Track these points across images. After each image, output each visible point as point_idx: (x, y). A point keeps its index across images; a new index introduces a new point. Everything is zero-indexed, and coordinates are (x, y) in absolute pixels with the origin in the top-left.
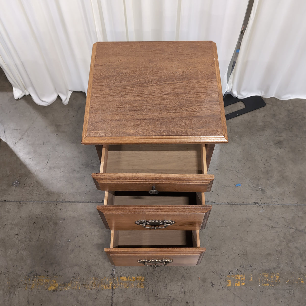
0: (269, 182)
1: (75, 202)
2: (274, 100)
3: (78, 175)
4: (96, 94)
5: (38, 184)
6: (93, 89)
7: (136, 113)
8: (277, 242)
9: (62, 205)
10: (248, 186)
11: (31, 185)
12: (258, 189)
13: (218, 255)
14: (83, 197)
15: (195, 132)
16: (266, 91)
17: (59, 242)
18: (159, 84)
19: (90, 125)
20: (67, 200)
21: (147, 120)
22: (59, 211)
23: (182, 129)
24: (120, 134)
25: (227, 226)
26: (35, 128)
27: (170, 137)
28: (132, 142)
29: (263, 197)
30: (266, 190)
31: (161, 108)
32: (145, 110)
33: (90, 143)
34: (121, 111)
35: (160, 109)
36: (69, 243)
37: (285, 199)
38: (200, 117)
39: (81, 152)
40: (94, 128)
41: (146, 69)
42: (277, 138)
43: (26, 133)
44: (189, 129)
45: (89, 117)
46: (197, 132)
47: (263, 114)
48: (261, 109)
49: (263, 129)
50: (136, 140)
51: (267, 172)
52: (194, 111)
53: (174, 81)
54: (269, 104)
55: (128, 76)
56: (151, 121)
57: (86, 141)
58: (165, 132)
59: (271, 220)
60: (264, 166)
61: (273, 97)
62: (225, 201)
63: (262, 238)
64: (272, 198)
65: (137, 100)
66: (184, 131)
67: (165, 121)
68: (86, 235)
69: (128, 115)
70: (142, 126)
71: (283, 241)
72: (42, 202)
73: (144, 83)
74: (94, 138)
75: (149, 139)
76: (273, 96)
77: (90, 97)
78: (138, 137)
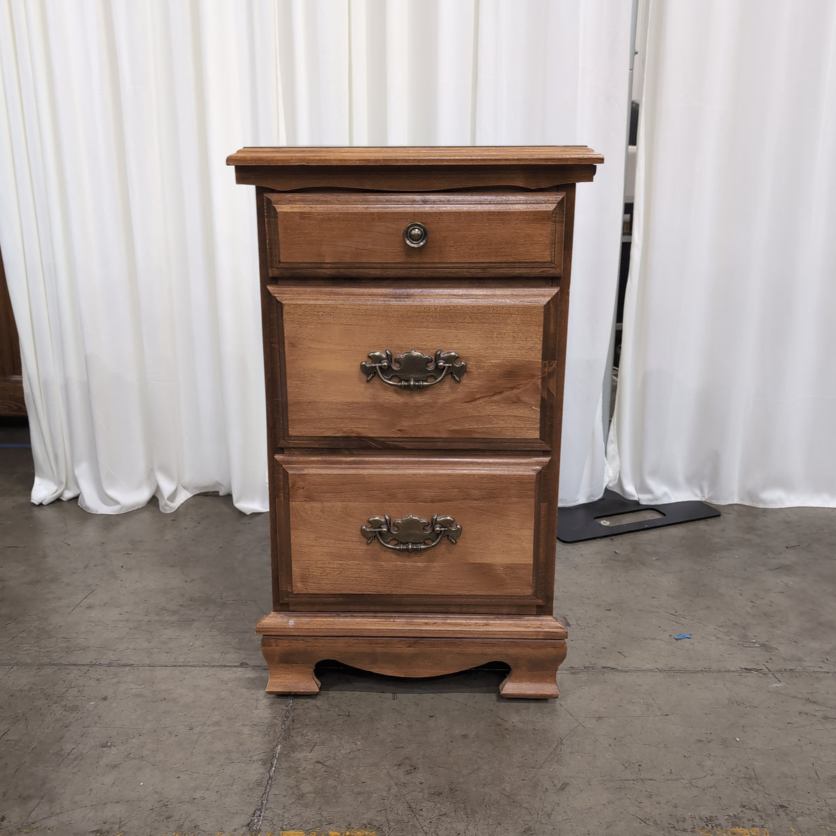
0: (778, 631)
3: (172, 618)
10: (713, 638)
11: (20, 635)
12: (749, 645)
13: (652, 780)
14: (180, 657)
17: (69, 747)
20: (124, 662)
22: (92, 683)
25: (666, 715)
26: (69, 545)
29: (771, 659)
30: (774, 646)
39: (193, 580)
42: (774, 562)
47: (717, 528)
48: (711, 521)
49: (727, 548)
51: (767, 615)
54: (728, 514)
59: (814, 702)
61: (737, 504)
62: (649, 666)
63: (800, 740)
64: (799, 660)
68: (170, 733)
72: (41, 666)
76: (735, 501)
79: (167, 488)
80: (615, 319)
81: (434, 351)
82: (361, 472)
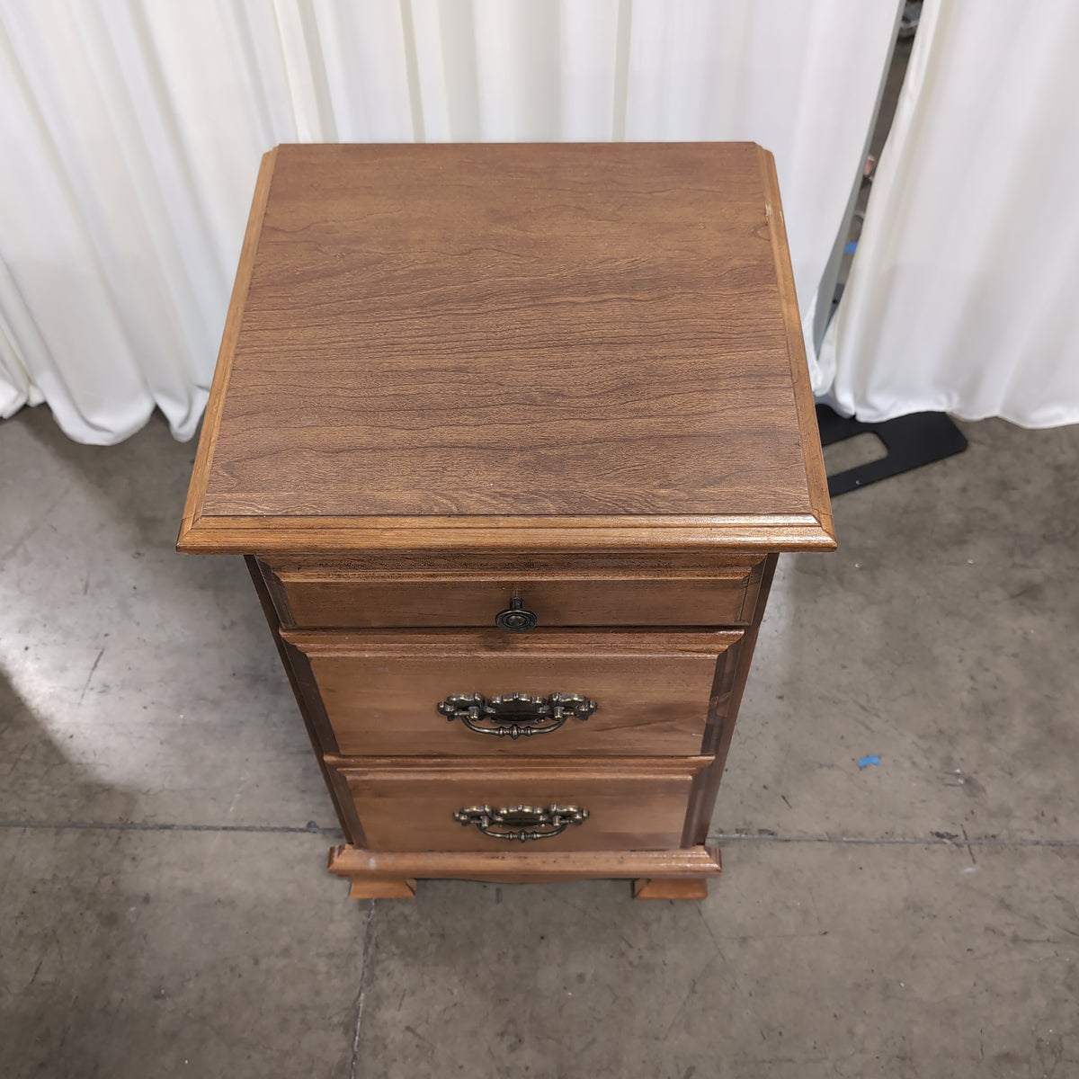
0: (993, 750)
1: (196, 828)
2: (1000, 429)
3: (213, 717)
4: (258, 343)
5: (50, 752)
6: (248, 321)
7: (428, 422)
8: (1039, 1002)
9: (141, 839)
10: (907, 764)
11: (22, 757)
12: (951, 779)
13: (790, 1060)
14: (231, 809)
15: (687, 500)
16: (969, 394)
17: (117, 996)
18: (530, 303)
19: (223, 467)
20: (161, 820)
21: (473, 448)
22: (127, 865)
23: (629, 486)
24: (352, 509)
25: (825, 933)
26: (55, 529)
27: (576, 520)
28: (405, 542)
29: (972, 813)
30: (982, 783)
31: (539, 398)
32: (466, 407)
33: (217, 545)
34: (361, 411)
35: (533, 402)
36: (159, 1002)
37: (1062, 819)
38: (708, 436)
39: (233, 624)
40: (234, 482)
41: (480, 246)
42: (1020, 575)
43: (21, 551)
44: (661, 486)
45: (221, 436)
46: (696, 498)
47: (958, 482)
48: (952, 462)
49: (960, 538)
50: (423, 532)
51: (986, 710)
52: (683, 413)
53: (595, 292)
54: (979, 442)
55: (401, 273)
56: (492, 452)
57: (201, 540)
58: (553, 501)
59: (1008, 907)
60: (970, 683)
61: (996, 419)
62: (818, 829)
63: (975, 985)
64: (1007, 816)
65: (433, 366)
66: (636, 497)
67: (556, 452)
68: (232, 970)
69: (392, 426)
70: (454, 474)
71: (1066, 1001)
72: (60, 828)
73: (467, 300)
74: (236, 525)
75: (481, 531)
76: (996, 412)
77: (232, 354)
78: (432, 519)
79: (174, 413)
80: (868, 148)
81: (548, 694)
82: (448, 777)
